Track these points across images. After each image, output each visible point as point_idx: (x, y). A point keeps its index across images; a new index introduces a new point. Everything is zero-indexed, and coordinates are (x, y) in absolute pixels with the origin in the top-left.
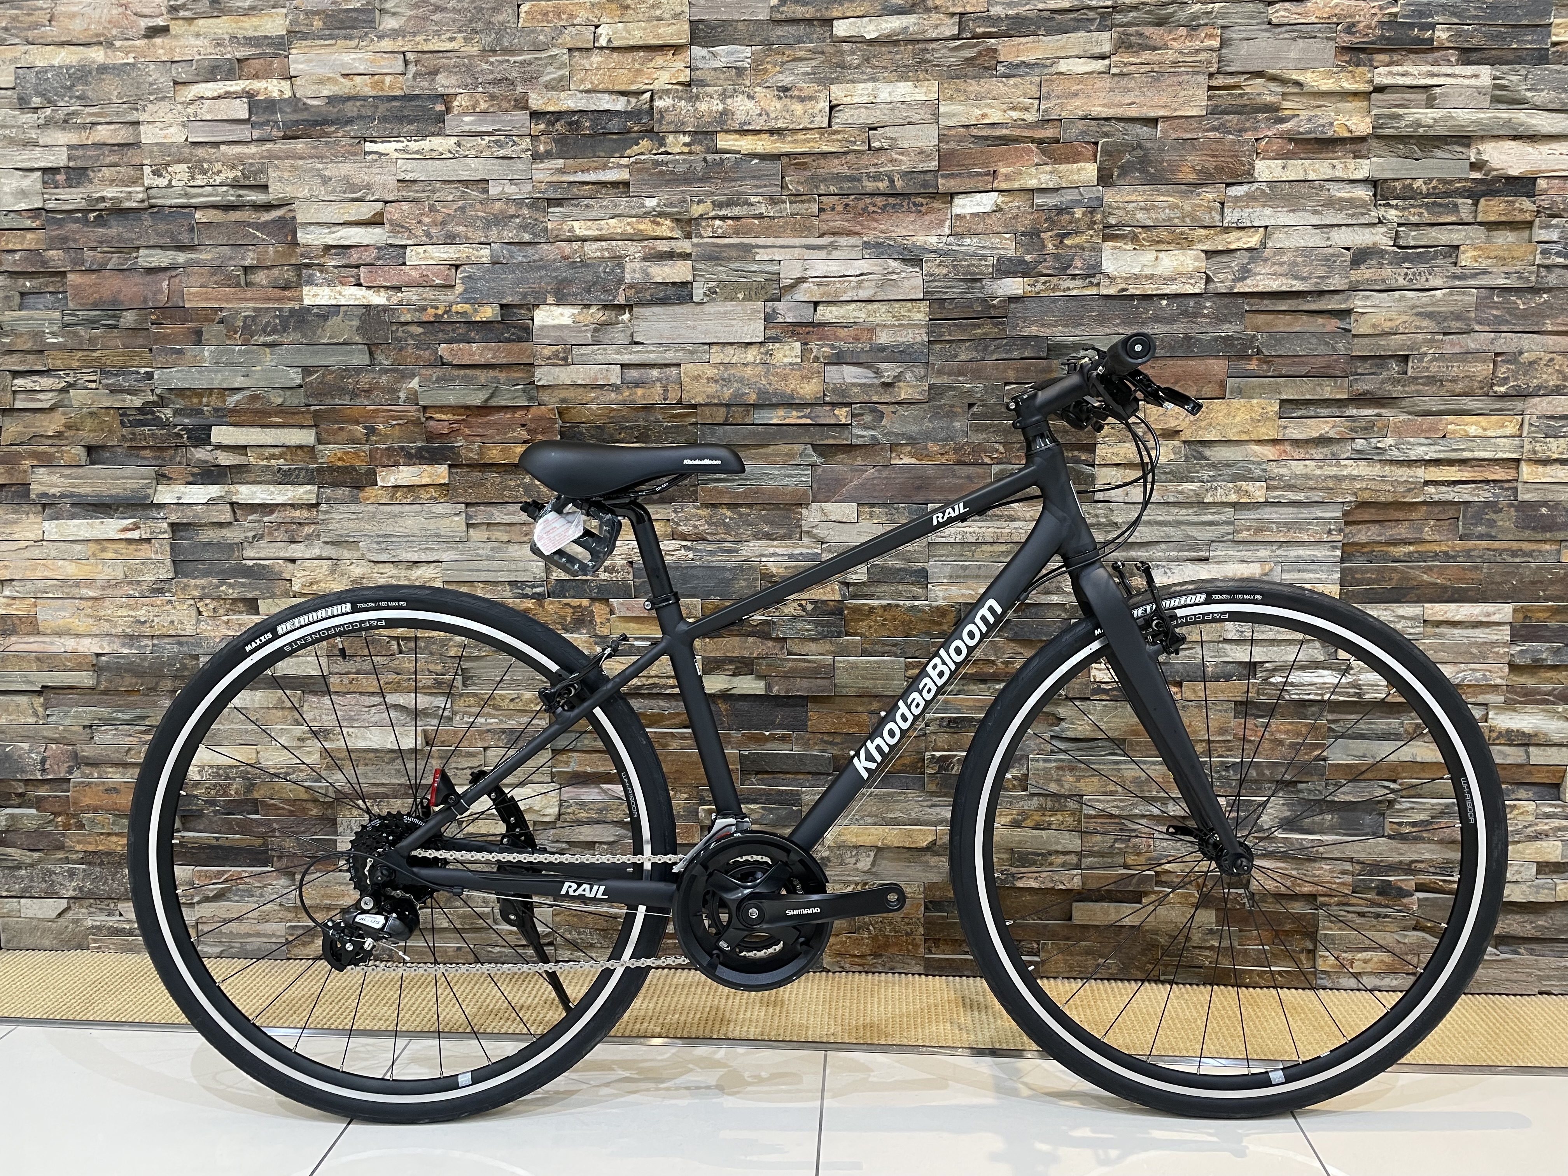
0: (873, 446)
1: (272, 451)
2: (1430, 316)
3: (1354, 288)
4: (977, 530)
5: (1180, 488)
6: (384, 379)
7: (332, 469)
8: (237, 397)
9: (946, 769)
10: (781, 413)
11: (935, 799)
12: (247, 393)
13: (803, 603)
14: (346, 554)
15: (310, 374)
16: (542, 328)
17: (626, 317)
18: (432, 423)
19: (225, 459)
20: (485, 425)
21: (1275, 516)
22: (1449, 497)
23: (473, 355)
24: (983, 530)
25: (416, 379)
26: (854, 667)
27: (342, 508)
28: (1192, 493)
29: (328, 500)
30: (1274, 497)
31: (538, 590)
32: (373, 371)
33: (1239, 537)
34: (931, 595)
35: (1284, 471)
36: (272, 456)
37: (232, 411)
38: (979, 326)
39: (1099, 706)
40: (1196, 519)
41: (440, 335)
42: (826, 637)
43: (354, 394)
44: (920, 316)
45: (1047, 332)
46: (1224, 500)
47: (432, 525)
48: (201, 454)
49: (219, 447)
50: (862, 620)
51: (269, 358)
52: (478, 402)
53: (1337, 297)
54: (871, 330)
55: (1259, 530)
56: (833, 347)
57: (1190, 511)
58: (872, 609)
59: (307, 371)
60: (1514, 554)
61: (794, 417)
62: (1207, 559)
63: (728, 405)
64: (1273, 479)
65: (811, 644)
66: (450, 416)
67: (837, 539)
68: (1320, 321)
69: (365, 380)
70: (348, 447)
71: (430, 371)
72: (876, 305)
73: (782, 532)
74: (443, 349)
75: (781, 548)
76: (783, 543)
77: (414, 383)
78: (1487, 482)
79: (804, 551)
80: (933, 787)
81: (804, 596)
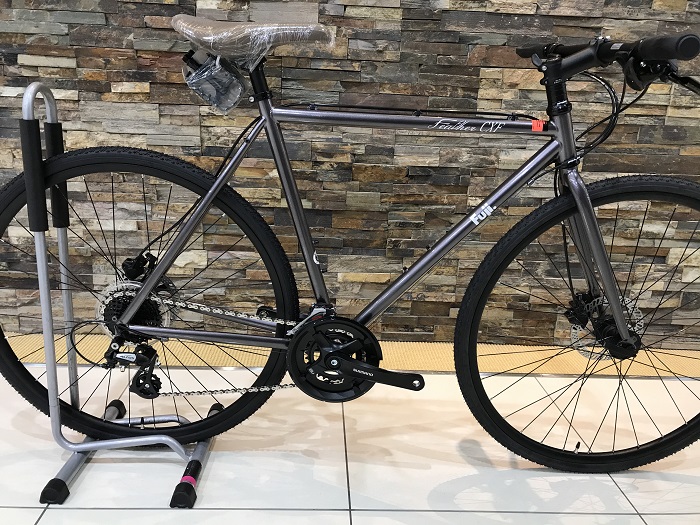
0: (372, 83)
1: (52, 69)
2: (637, 33)
3: (604, 17)
6: (114, 34)
7: (86, 82)
8: (32, 38)
9: (397, 247)
10: (325, 63)
11: (391, 260)
12: (36, 36)
13: (332, 163)
14: (94, 128)
15: (73, 28)
16: (201, 10)
17: (246, 7)
18: (141, 59)
19: (26, 73)
20: (169, 62)
22: (635, 122)
23: (164, 22)
25: (132, 35)
26: (356, 196)
27: (92, 103)
29: (85, 98)
31: (197, 151)
32: (108, 28)
34: (395, 161)
36: (53, 73)
37: (30, 46)
38: (427, 24)
41: (146, 11)
42: (342, 181)
43: (98, 41)
44: (398, 16)
45: (459, 29)
47: (141, 115)
48: (12, 69)
49: (22, 66)
50: (361, 173)
51: (49, 16)
52: (166, 49)
53: (596, 21)
54: (373, 22)
56: (353, 30)
58: (366, 167)
59: (71, 26)
60: (660, 150)
61: (332, 66)
62: (524, 149)
63: (298, 58)
65: (335, 185)
66: (150, 56)
67: (351, 131)
68: (587, 32)
69: (104, 33)
70: (95, 70)
71: (140, 30)
72: (376, 9)
74: (147, 19)
75: (322, 135)
76: (324, 132)
77: (131, 37)
78: (652, 116)
79: (334, 137)
80: (390, 255)
81: (333, 160)
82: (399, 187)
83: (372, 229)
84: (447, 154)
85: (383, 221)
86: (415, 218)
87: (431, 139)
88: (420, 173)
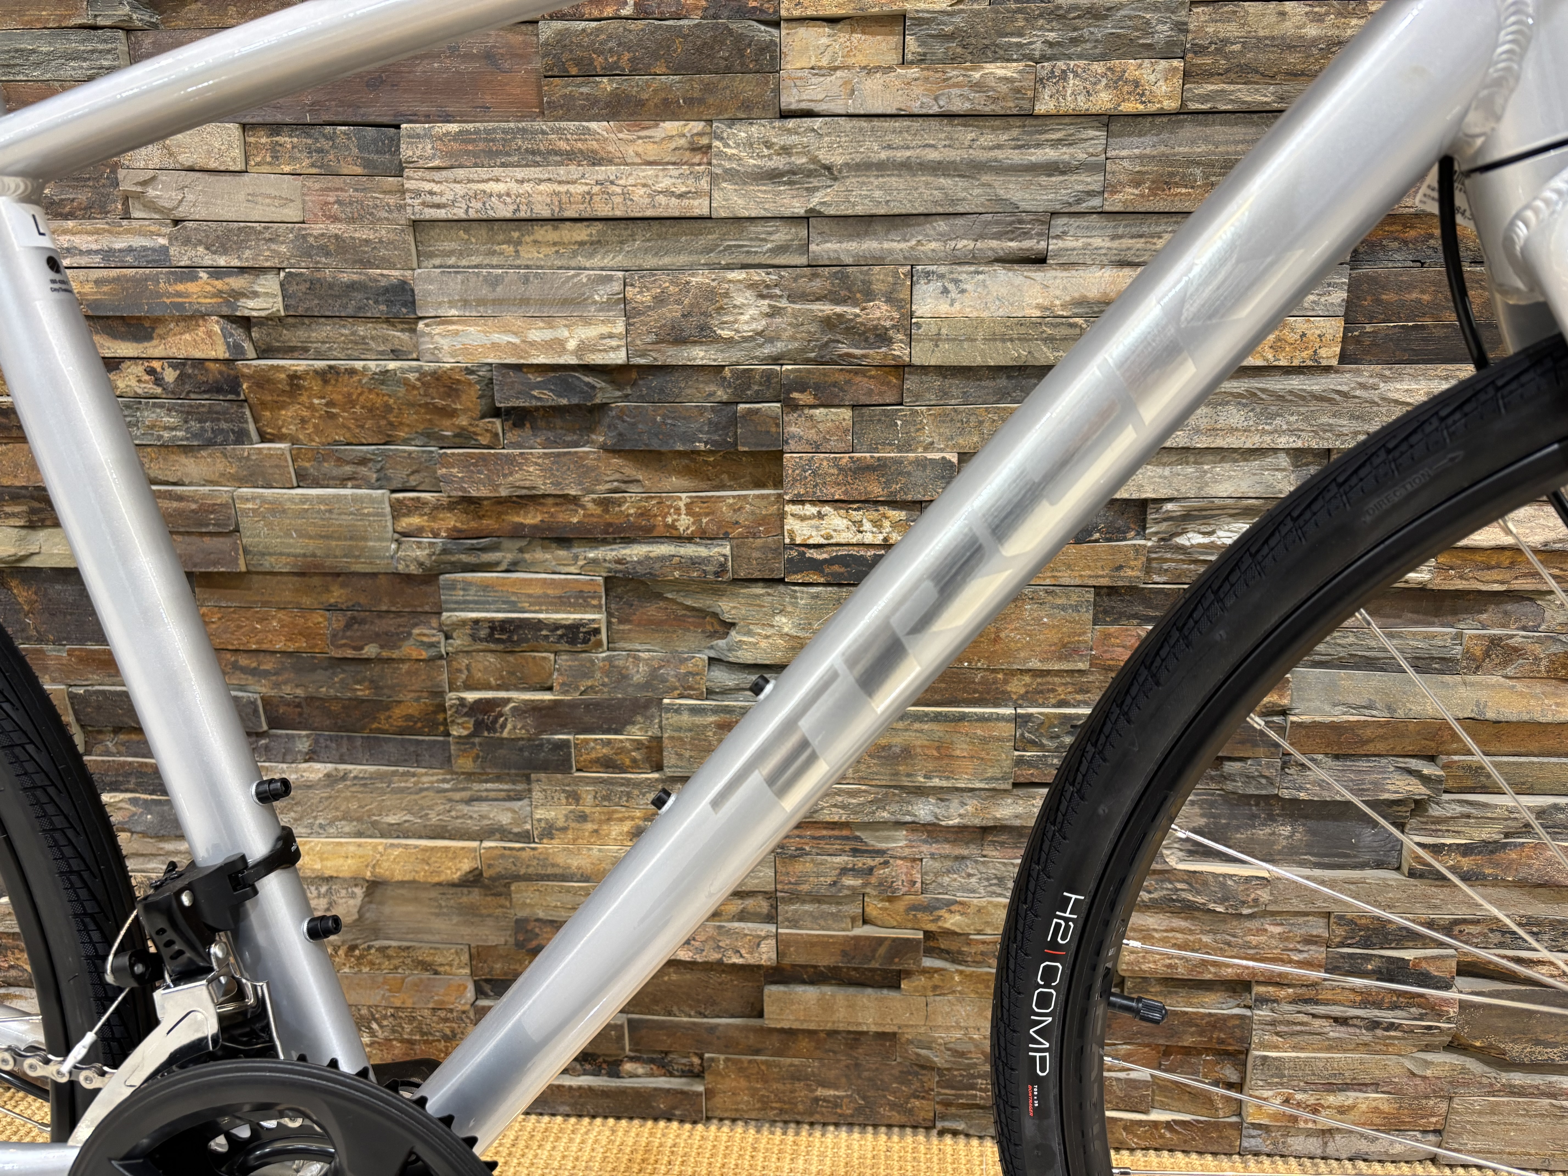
4: (514, 187)
5: (977, 75)
9: (491, 728)
11: (476, 786)
13: (156, 365)
21: (1201, 148)
24: (527, 187)
26: (277, 509)
28: (1004, 88)
30: (1204, 99)
33: (1115, 202)
34: (427, 345)
35: (1230, 30)
39: (804, 596)
40: (1015, 157)
42: (209, 444)
46: (1083, 104)
50: (283, 406)
55: (1163, 183)
57: (1004, 137)
58: (294, 377)
62: (1039, 260)
64: (1200, 50)
65: (183, 460)
67: (203, 214)
73: (83, 196)
76: (88, 225)
79: (138, 242)
80: (465, 763)
81: (155, 348)
82: (465, 463)
83: (370, 650)
84: (660, 300)
85: (418, 616)
86: (561, 602)
87: (582, 233)
88: (549, 397)
